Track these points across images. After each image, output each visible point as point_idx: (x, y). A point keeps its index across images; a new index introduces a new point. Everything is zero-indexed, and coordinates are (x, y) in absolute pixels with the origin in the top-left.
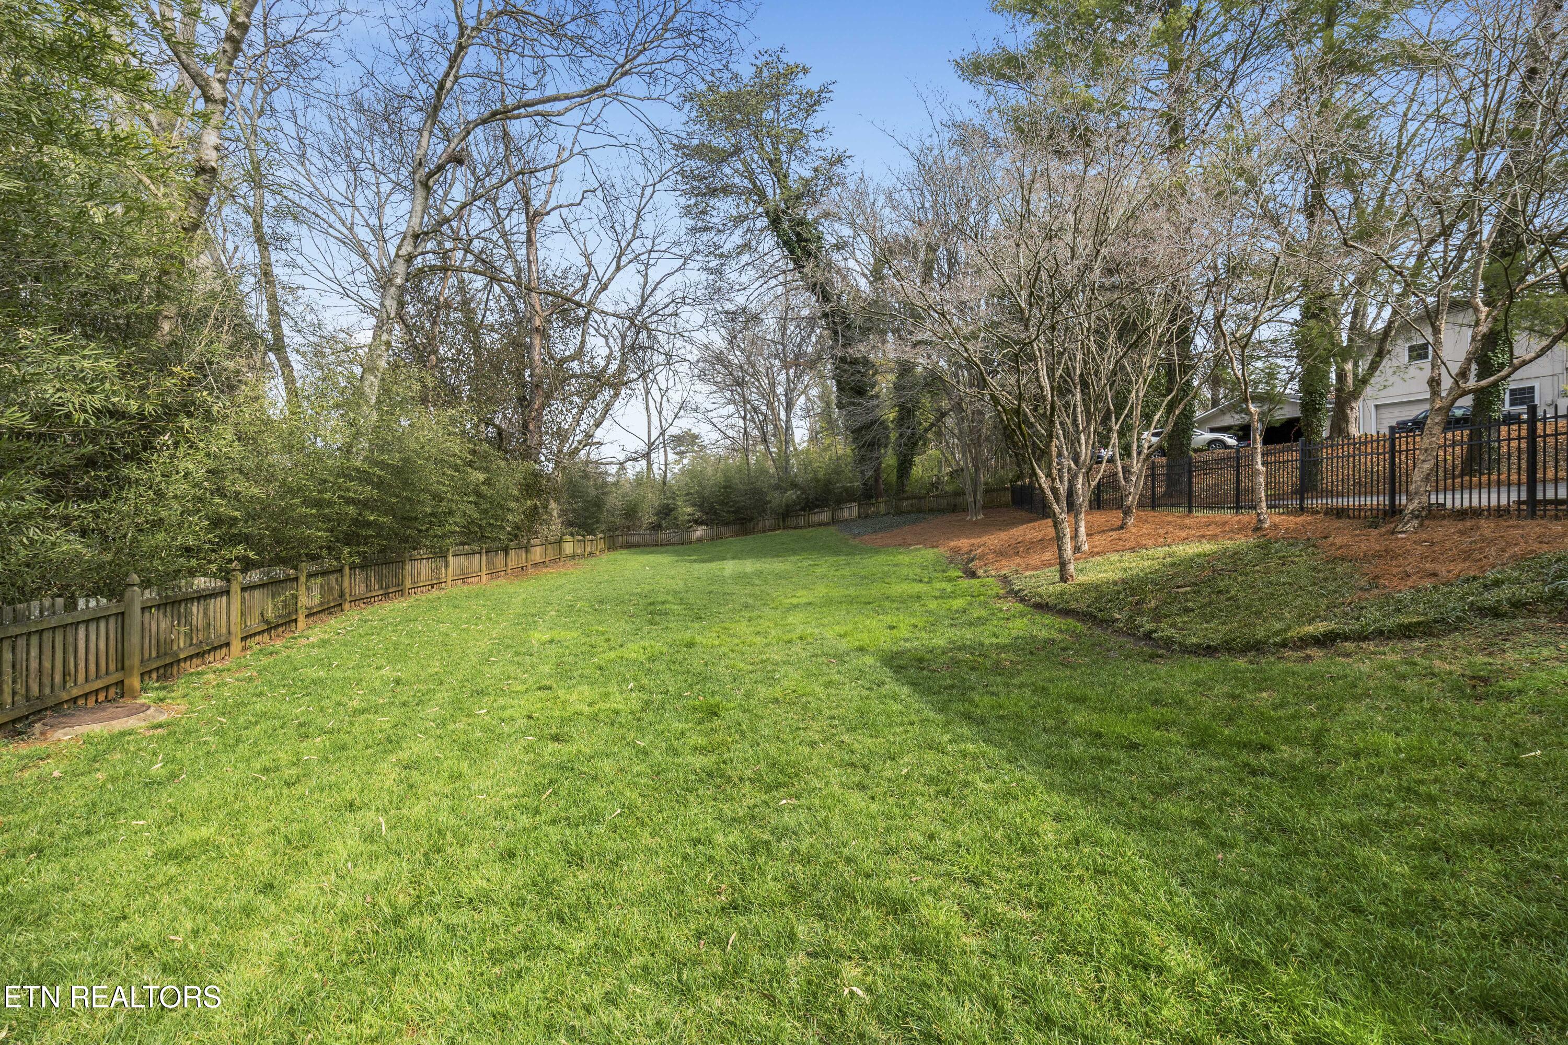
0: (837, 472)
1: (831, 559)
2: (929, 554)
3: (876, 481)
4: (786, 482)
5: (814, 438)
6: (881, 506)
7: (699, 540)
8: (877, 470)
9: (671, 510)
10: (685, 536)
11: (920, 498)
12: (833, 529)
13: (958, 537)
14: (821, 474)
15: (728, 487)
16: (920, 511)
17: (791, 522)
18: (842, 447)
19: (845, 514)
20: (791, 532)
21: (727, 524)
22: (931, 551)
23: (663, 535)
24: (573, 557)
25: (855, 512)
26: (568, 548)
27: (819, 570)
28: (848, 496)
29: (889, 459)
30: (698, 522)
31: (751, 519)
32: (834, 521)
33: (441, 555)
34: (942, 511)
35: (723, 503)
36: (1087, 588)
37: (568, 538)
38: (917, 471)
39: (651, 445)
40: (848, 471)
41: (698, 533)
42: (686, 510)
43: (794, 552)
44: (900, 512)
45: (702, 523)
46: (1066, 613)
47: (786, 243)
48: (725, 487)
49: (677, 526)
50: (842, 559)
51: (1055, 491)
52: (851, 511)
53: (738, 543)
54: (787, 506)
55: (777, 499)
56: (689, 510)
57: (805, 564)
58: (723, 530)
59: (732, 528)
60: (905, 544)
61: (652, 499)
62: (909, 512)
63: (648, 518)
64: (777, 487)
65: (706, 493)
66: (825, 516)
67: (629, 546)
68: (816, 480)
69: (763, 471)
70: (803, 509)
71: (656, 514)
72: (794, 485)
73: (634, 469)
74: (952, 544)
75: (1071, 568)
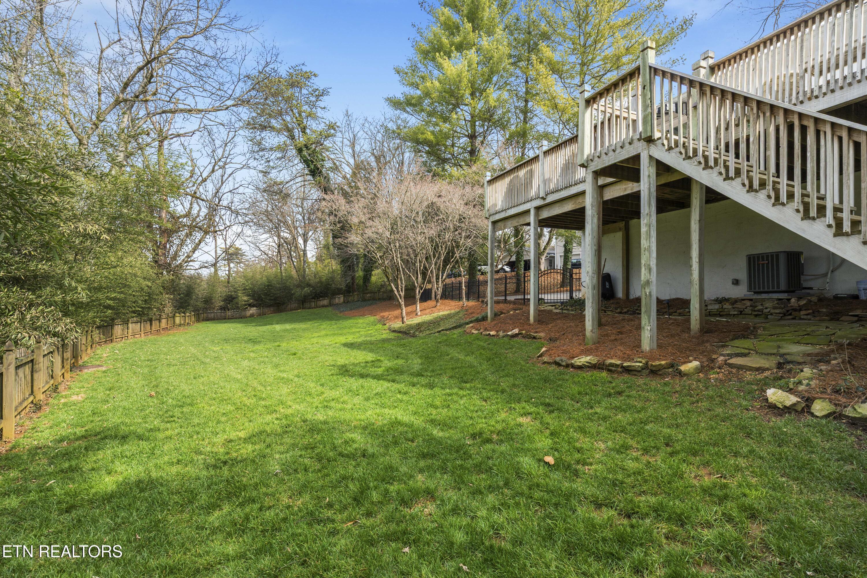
0: (332, 278)
1: (328, 322)
2: (372, 319)
3: (353, 284)
4: (303, 283)
5: (320, 258)
6: (355, 296)
7: (252, 316)
8: (353, 278)
9: (234, 298)
10: (243, 313)
11: (374, 293)
12: (330, 309)
13: (385, 311)
14: (324, 279)
15: (269, 286)
16: (374, 299)
17: (307, 305)
18: (335, 265)
19: (337, 301)
20: (307, 310)
21: (270, 306)
22: (373, 317)
23: (229, 313)
24: (180, 325)
25: (342, 300)
26: (178, 320)
27: (322, 327)
28: (338, 292)
29: (360, 273)
30: (251, 305)
31: (284, 304)
32: (330, 305)
33: (126, 322)
34: (384, 299)
35: (266, 294)
36: (408, 325)
37: (177, 314)
38: (373, 279)
39: (217, 258)
40: (338, 278)
41: (251, 312)
42: (243, 298)
43: (310, 320)
44: (364, 300)
45: (253, 306)
46: (400, 332)
47: (305, 161)
48: (268, 286)
49: (238, 308)
50: (333, 322)
51: (400, 295)
52: (340, 299)
53: (277, 316)
54: (305, 296)
55: (298, 292)
56: (245, 298)
57: (316, 325)
58: (266, 310)
59: (272, 309)
60: (363, 315)
61: (221, 291)
62: (369, 300)
63: (218, 303)
64: (298, 286)
65: (256, 289)
66: (325, 302)
67: (208, 319)
68: (321, 282)
69: (291, 277)
70: (313, 298)
71: (223, 301)
72: (309, 285)
73: (205, 273)
74: (382, 314)
75: (405, 319)
